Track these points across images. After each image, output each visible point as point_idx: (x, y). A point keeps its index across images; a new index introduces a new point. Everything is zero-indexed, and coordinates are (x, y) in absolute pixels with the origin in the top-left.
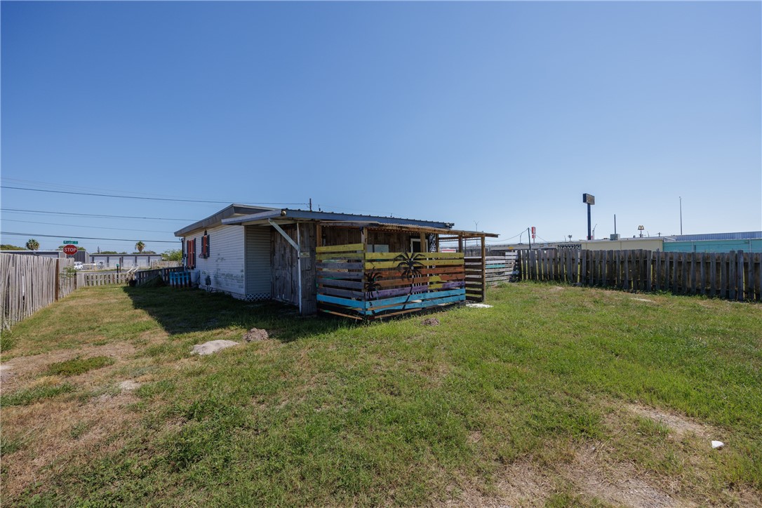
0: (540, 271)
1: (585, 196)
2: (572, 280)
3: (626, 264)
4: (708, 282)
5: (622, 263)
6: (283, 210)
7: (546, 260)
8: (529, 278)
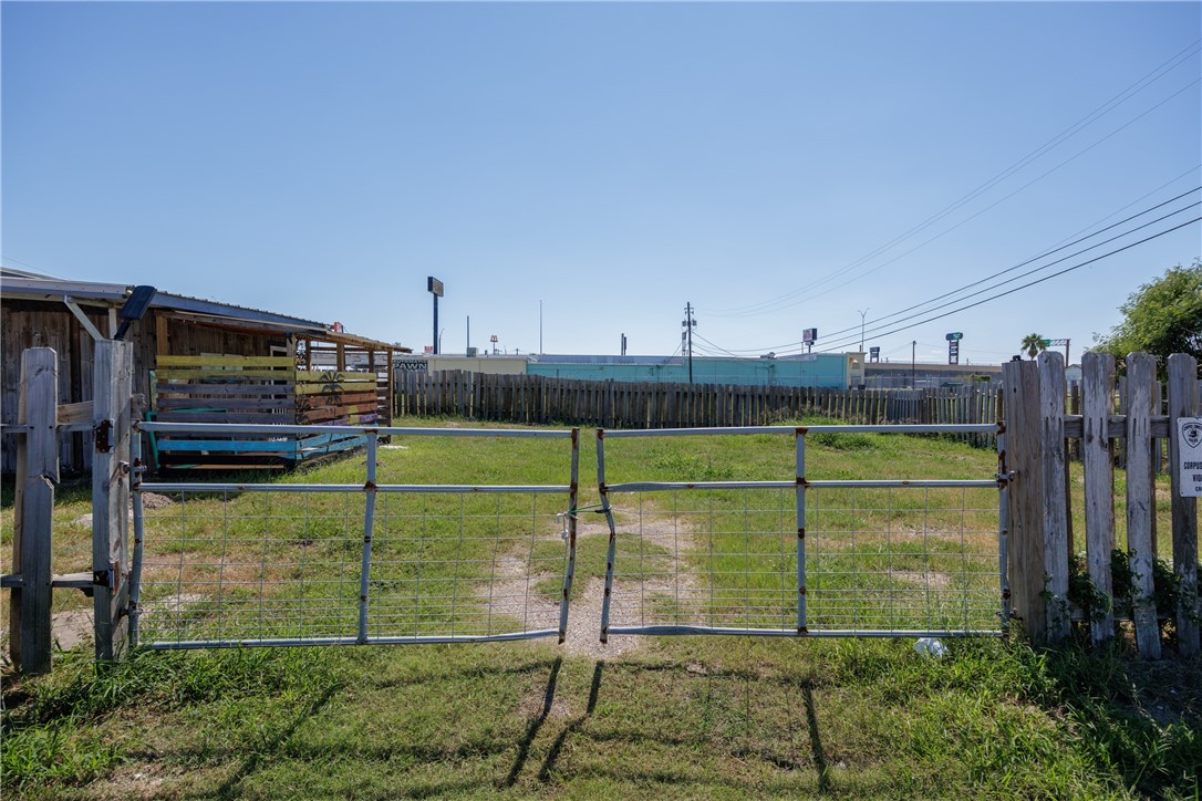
0: (422, 401)
1: (430, 279)
2: (463, 412)
3: (522, 392)
4: (589, 411)
5: (518, 390)
6: (128, 288)
7: (430, 386)
8: (406, 412)
